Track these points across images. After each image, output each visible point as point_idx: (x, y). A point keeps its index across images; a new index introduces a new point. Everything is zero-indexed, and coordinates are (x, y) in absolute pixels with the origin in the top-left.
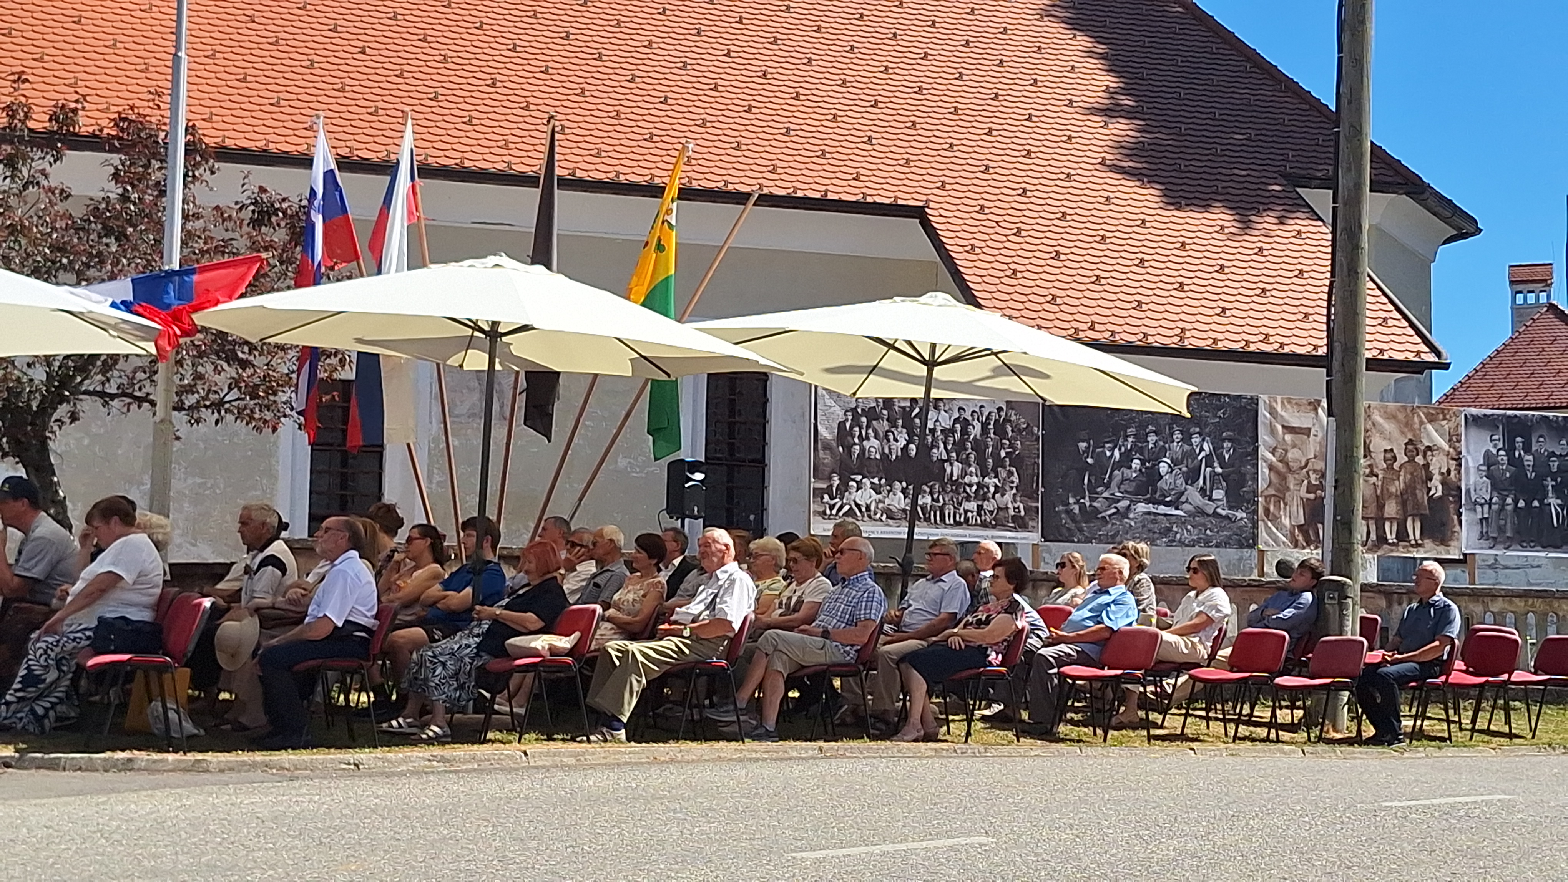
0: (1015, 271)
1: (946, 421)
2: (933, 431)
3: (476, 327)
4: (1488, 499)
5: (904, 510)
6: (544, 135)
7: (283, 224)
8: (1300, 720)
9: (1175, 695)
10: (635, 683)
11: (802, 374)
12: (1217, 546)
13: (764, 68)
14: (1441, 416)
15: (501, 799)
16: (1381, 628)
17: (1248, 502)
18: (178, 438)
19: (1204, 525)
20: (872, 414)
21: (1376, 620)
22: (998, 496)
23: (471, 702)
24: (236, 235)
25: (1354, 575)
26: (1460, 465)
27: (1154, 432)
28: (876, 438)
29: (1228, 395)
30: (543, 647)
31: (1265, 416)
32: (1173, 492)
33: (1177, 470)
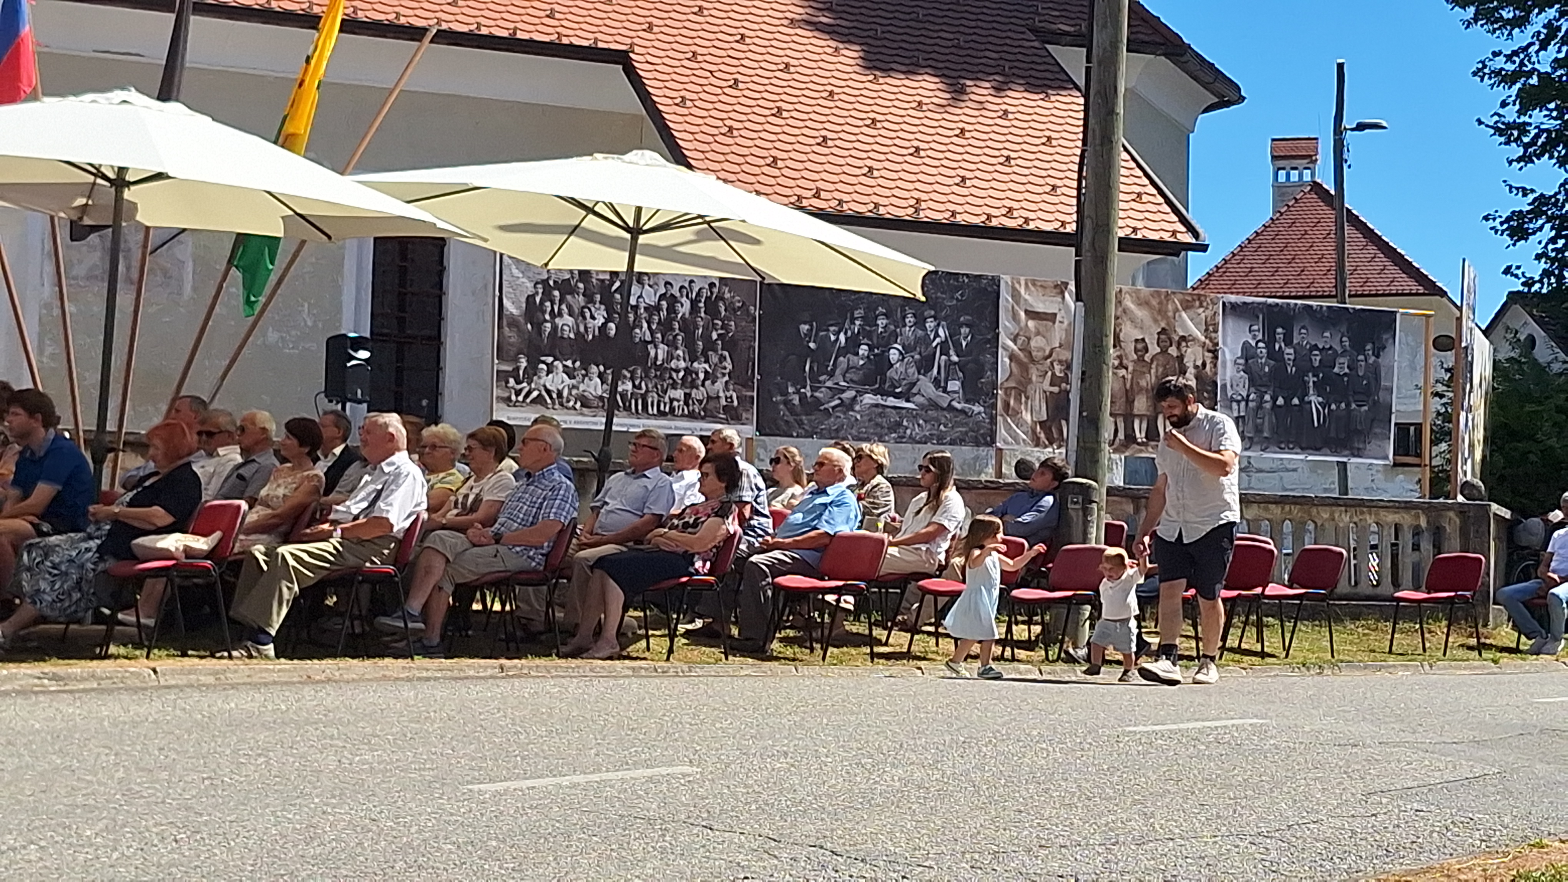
0: (731, 129)
1: (650, 297)
2: (636, 308)
3: (98, 174)
4: (1245, 394)
5: (602, 399)
8: (1037, 637)
10: (285, 590)
11: (486, 240)
12: (952, 443)
14: (1197, 303)
15: (125, 723)
16: (1128, 537)
19: (937, 420)
21: (1122, 527)
22: (708, 383)
25: (1100, 478)
26: (1216, 358)
27: (884, 314)
28: (570, 315)
29: (967, 275)
30: (177, 549)
31: (1007, 300)
32: (904, 382)
33: (908, 358)
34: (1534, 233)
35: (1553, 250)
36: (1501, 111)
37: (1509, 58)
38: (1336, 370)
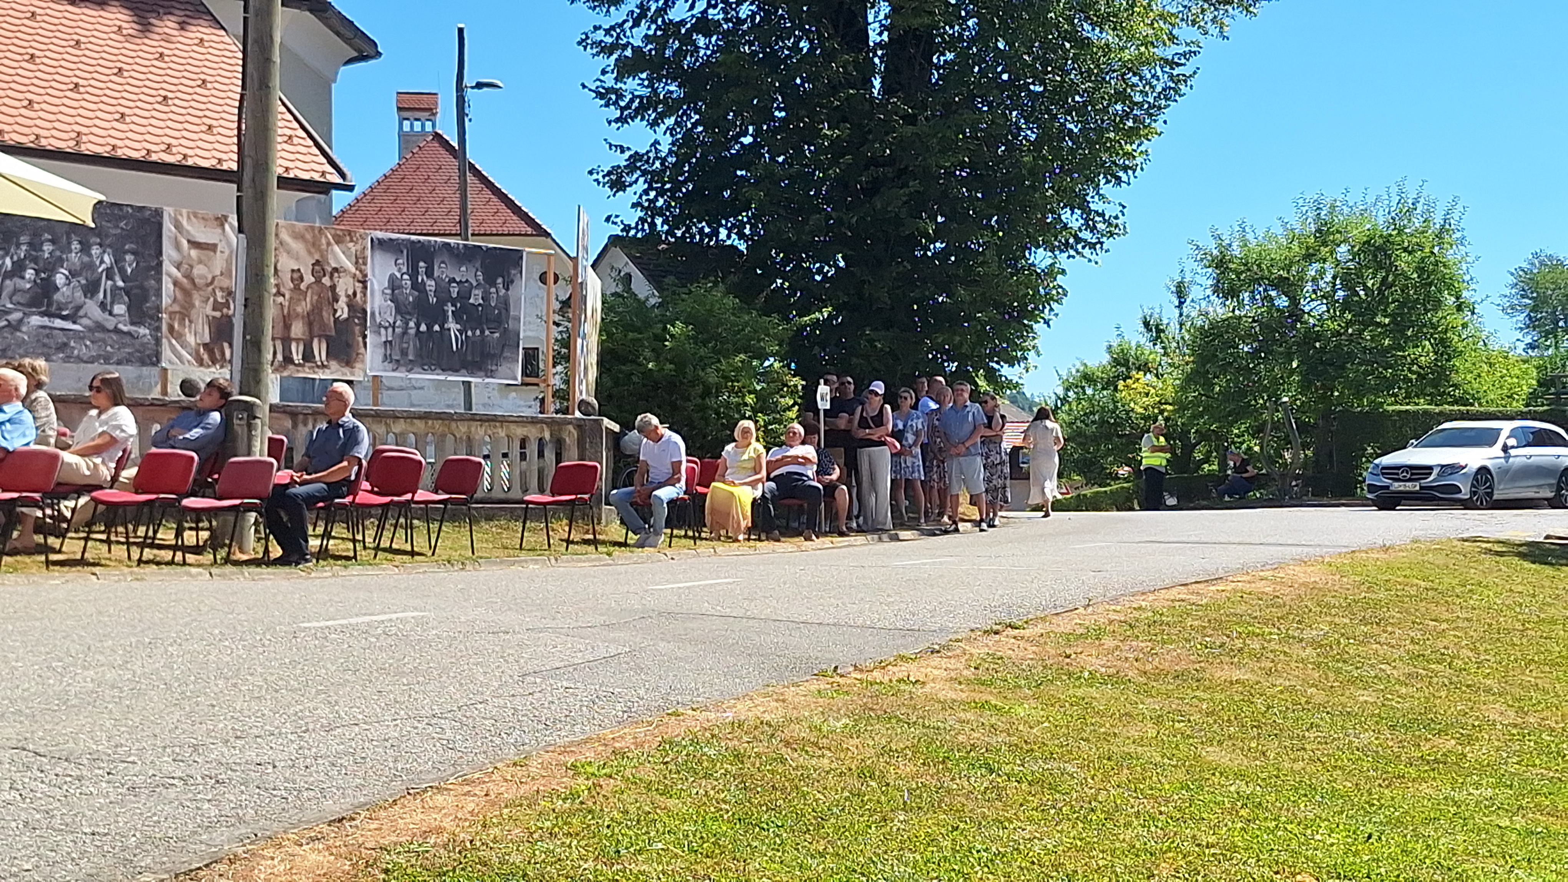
4: (391, 321)
8: (206, 541)
12: (119, 363)
14: (348, 238)
16: (288, 449)
17: (152, 318)
19: (104, 341)
21: (282, 441)
25: (263, 394)
26: (365, 288)
27: (49, 240)
29: (131, 206)
31: (170, 230)
32: (70, 306)
33: (74, 282)
34: (630, 185)
35: (647, 200)
36: (602, 78)
37: (607, 32)
38: (471, 301)
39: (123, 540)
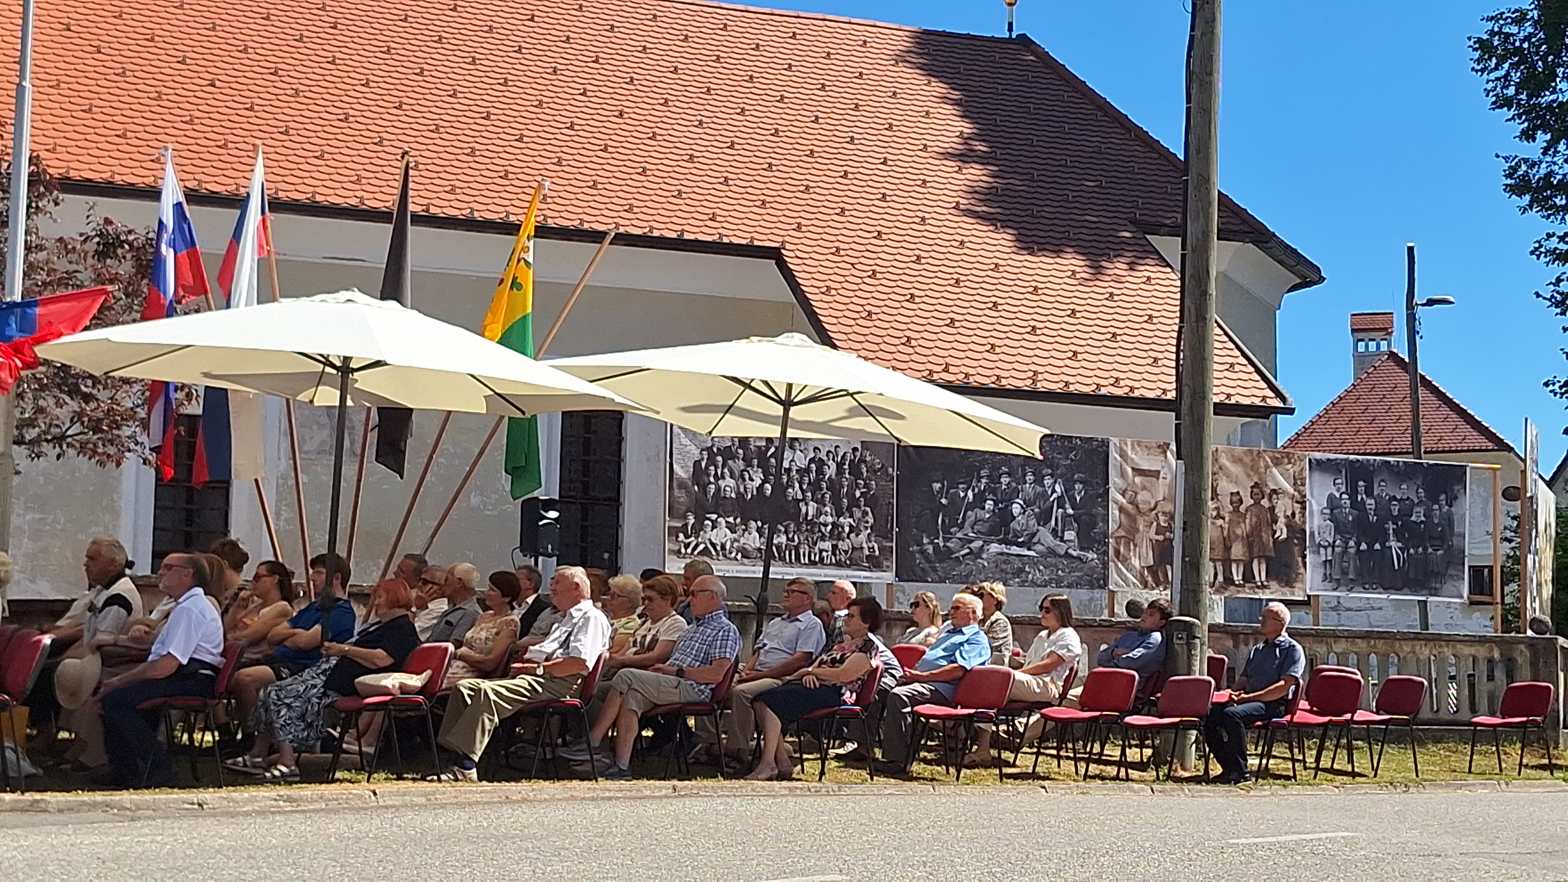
0: (870, 313)
1: (801, 461)
2: (789, 470)
3: (328, 363)
4: (1331, 541)
5: (759, 550)
6: (398, 171)
7: (129, 256)
8: (1149, 759)
9: (1026, 735)
10: (487, 721)
11: (658, 413)
12: (1069, 586)
13: (620, 108)
14: (1286, 460)
15: (350, 839)
16: (1228, 669)
17: (1099, 544)
18: (18, 473)
20: (728, 453)
21: (1223, 660)
22: (852, 535)
23: (319, 744)
24: (80, 268)
25: (1202, 616)
26: (1304, 508)
27: (1007, 473)
28: (731, 477)
29: (1079, 438)
30: (394, 686)
31: (1115, 459)
32: (1026, 533)
33: (1029, 511)
37: (1562, 239)
38: (1413, 518)
39: (1072, 755)
